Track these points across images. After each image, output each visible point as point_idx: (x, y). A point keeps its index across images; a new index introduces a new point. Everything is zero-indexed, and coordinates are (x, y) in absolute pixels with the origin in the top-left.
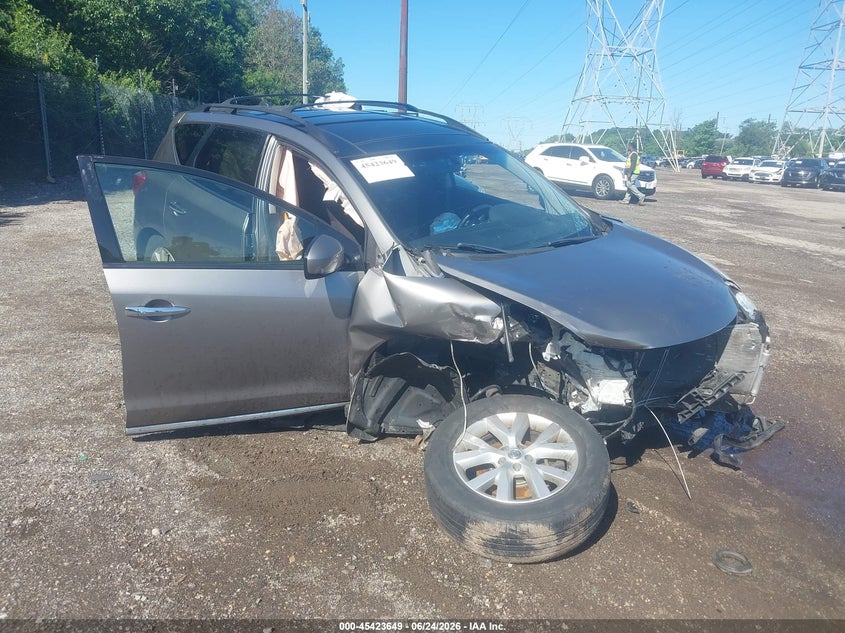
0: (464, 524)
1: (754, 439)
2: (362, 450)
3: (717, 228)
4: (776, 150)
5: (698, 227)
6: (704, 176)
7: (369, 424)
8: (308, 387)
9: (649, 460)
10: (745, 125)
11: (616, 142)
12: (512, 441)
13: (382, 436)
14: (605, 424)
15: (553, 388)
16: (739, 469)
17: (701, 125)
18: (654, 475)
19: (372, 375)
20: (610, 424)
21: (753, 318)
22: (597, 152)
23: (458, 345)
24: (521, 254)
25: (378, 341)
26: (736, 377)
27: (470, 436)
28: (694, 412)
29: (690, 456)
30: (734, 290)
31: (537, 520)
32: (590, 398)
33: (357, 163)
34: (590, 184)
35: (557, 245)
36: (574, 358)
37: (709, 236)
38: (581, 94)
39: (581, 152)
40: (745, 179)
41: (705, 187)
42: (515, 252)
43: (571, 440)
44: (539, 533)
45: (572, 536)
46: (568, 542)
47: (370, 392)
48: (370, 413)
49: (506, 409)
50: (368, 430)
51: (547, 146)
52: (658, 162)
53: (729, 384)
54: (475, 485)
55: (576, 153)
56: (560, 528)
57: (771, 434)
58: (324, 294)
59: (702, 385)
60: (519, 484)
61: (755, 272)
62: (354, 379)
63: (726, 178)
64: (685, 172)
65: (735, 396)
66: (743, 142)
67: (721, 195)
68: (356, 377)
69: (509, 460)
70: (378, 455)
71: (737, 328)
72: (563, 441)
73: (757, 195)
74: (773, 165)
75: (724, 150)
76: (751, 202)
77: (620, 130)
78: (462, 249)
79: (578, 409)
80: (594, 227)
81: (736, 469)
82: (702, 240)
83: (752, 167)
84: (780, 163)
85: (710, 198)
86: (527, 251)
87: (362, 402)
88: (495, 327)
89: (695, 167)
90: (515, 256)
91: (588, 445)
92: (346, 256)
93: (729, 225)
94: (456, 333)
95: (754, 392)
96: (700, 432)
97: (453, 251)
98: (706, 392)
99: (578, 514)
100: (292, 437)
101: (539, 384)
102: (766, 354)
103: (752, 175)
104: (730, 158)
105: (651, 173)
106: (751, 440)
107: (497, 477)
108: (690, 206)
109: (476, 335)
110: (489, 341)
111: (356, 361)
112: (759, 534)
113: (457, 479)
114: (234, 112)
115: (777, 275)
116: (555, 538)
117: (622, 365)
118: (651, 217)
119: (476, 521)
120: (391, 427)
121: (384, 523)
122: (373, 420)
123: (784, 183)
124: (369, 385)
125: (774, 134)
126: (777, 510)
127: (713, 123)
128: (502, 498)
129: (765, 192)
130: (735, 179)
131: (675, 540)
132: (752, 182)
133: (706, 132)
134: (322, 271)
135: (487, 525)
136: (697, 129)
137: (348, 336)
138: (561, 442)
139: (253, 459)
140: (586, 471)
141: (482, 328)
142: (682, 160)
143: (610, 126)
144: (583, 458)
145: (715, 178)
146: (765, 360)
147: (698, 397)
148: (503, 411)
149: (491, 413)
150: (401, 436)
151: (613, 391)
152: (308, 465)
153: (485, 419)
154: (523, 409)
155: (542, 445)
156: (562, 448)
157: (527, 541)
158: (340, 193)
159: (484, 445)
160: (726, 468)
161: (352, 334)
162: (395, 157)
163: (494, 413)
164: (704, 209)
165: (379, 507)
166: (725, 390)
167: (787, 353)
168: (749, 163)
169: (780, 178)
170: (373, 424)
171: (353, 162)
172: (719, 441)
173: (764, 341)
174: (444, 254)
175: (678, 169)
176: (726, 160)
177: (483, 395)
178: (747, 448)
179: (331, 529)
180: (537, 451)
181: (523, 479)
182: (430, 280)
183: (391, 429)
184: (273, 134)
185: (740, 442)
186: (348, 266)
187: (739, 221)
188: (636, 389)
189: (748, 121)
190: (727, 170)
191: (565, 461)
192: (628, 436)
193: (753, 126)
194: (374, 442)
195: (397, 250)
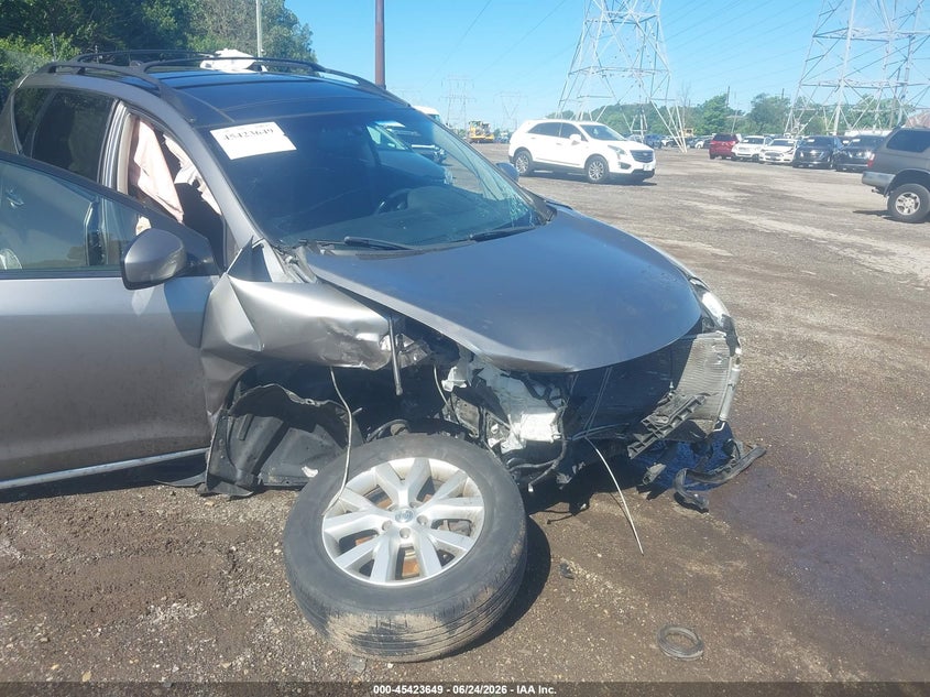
0: (325, 617)
1: (728, 471)
2: (230, 509)
3: (718, 214)
4: (789, 128)
5: (698, 212)
6: (712, 157)
7: (239, 474)
8: (153, 431)
9: (597, 504)
10: (757, 101)
11: (616, 120)
12: (402, 497)
13: (259, 489)
14: (530, 466)
15: (471, 422)
16: (705, 510)
17: (711, 101)
18: (603, 523)
19: (238, 413)
20: (537, 466)
21: (722, 325)
22: (590, 130)
23: (339, 371)
24: (428, 251)
25: (239, 369)
26: (696, 401)
27: (349, 494)
28: (647, 445)
29: (648, 498)
30: (701, 289)
31: (417, 610)
32: (512, 435)
33: (219, 135)
34: (582, 166)
35: (479, 239)
36: (488, 384)
37: (708, 223)
38: (577, 66)
39: (572, 130)
40: (755, 159)
41: (711, 168)
42: (420, 248)
43: (479, 493)
44: (421, 626)
45: (468, 625)
46: (463, 633)
47: (238, 435)
48: (240, 462)
49: (402, 454)
50: (239, 484)
51: (534, 123)
52: (664, 142)
53: (687, 410)
54: (345, 562)
55: (566, 131)
56: (450, 617)
57: (749, 462)
58: (163, 307)
59: (656, 412)
60: (409, 556)
61: (754, 263)
62: (214, 418)
63: (735, 158)
64: (693, 152)
65: (698, 422)
66: (756, 120)
67: (727, 177)
68: (216, 416)
69: (396, 524)
70: (249, 515)
71: (700, 338)
72: (470, 495)
73: (766, 176)
74: (784, 144)
75: (735, 129)
76: (760, 184)
77: (624, 107)
78: (351, 245)
79: (497, 448)
80: (537, 215)
81: (703, 511)
82: (700, 227)
83: (762, 146)
84: (791, 141)
85: (714, 180)
86: (443, 245)
87: (228, 448)
88: (384, 348)
89: (705, 146)
90: (420, 253)
91: (497, 499)
92: (190, 257)
93: (732, 210)
94: (335, 357)
95: (723, 416)
96: (656, 469)
97: (338, 247)
98: (661, 420)
99: (474, 597)
100: (139, 494)
101: (454, 417)
102: (736, 369)
103: (763, 155)
104: (739, 136)
105: (650, 153)
106: (724, 473)
107: (376, 550)
108: (693, 190)
109: (361, 358)
110: (378, 366)
111: (215, 396)
112: (718, 598)
113: (323, 555)
114: (82, 72)
115: (778, 266)
116: (444, 630)
117: (548, 391)
118: (648, 203)
119: (339, 613)
120: (271, 478)
121: (233, 613)
122: (245, 470)
123: (796, 164)
124: (237, 424)
125: (788, 111)
126: (745, 564)
127: (723, 99)
128: (380, 578)
129: (776, 173)
130: (746, 159)
131: (614, 615)
132: (762, 162)
133: (716, 109)
134: (152, 277)
135: (351, 618)
136: (707, 106)
137: (200, 363)
138: (467, 495)
139: (76, 528)
140: (490, 536)
141: (368, 350)
142: (691, 139)
143: (614, 103)
144: (489, 518)
145: (724, 158)
146: (734, 377)
147: (651, 426)
148: (398, 456)
149: (382, 459)
150: (285, 488)
151: (538, 425)
152: (151, 532)
153: (373, 469)
154: (426, 453)
155: (441, 501)
156: (465, 504)
157: (405, 636)
158: (196, 173)
159: (364, 504)
160: (690, 511)
161: (204, 360)
162: (273, 125)
163: (385, 460)
164: (707, 192)
165: (232, 590)
166: (683, 417)
167: (778, 359)
168: (760, 142)
169: (791, 158)
170: (244, 475)
171: (214, 133)
172: (681, 478)
173: (732, 353)
174: (322, 251)
175: (684, 149)
176: (735, 138)
177: (387, 433)
178: (719, 482)
179: (156, 627)
180: (434, 509)
181: (412, 548)
182: (303, 287)
183: (272, 480)
184: (120, 100)
185: (708, 477)
186: (192, 268)
187: (744, 205)
188: (567, 422)
189: (759, 97)
190: (736, 150)
191: (470, 522)
192: (564, 479)
193: (766, 101)
194: (249, 497)
195: (260, 247)
